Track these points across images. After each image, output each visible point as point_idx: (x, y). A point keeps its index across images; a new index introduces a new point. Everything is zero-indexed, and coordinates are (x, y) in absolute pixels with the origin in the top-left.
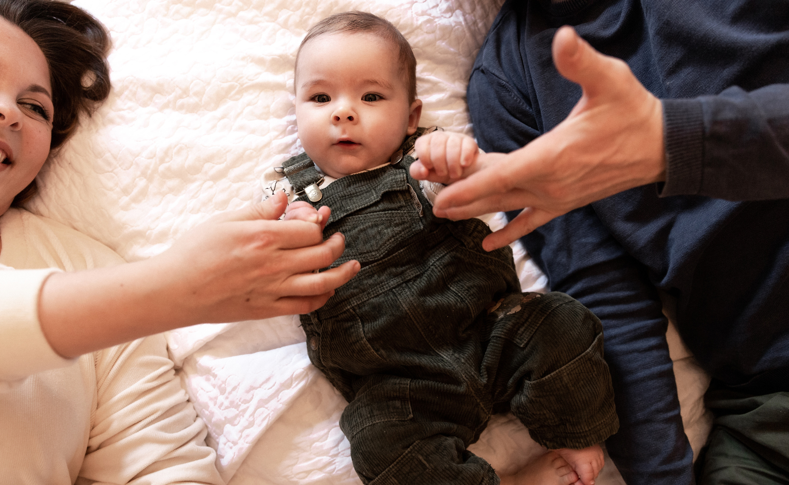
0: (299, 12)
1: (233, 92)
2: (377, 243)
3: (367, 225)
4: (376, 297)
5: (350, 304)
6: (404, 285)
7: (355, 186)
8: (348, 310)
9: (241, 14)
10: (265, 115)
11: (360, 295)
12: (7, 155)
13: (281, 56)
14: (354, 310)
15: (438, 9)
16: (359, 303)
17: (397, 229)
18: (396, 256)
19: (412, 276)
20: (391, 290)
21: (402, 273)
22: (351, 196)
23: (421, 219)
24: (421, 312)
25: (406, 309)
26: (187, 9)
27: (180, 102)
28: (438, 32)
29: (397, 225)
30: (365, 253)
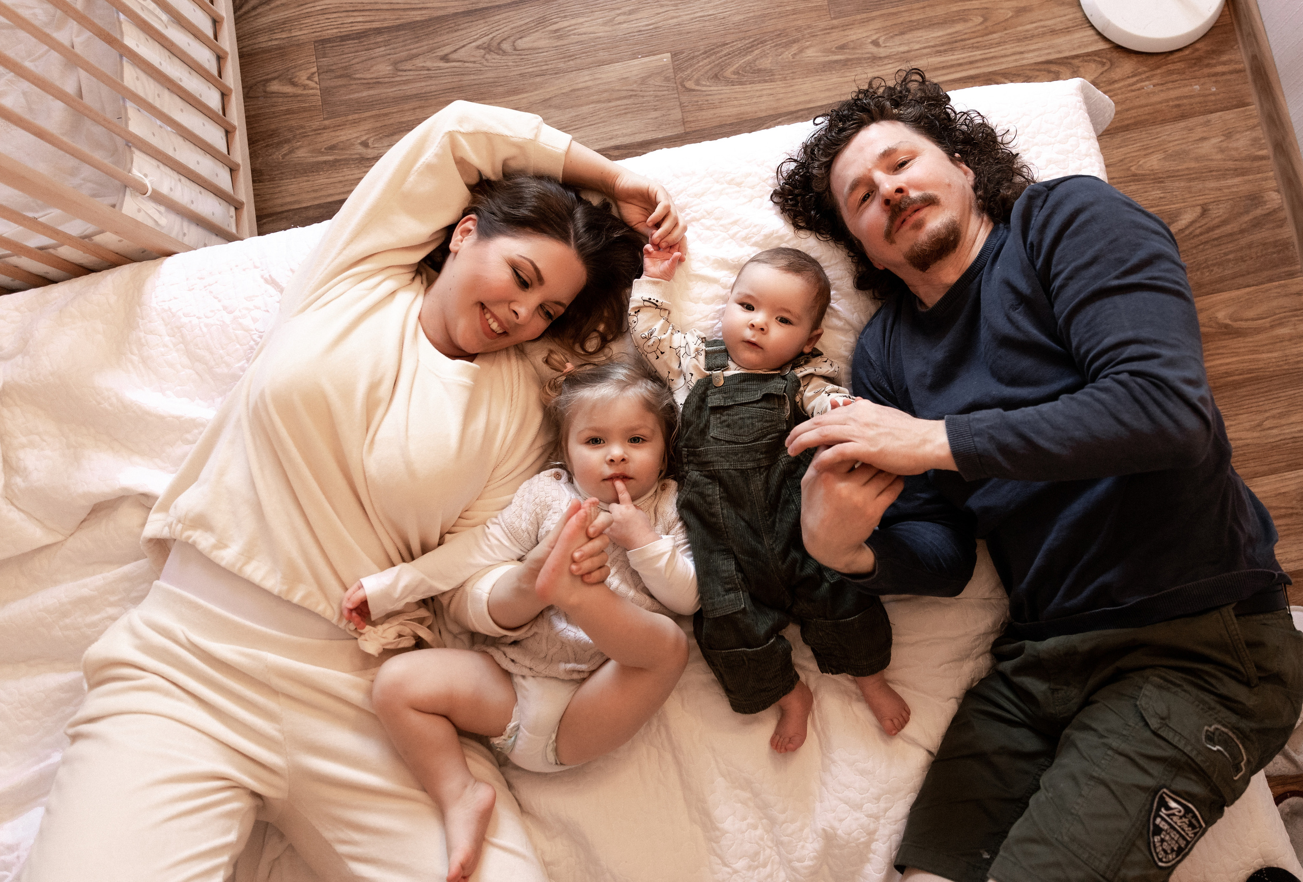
2: (748, 431)
3: (746, 415)
4: (735, 470)
6: (758, 470)
7: (748, 383)
8: (712, 470)
17: (766, 424)
18: (758, 444)
19: (765, 464)
20: (747, 470)
21: (759, 459)
23: (786, 421)
24: (762, 495)
25: (753, 488)
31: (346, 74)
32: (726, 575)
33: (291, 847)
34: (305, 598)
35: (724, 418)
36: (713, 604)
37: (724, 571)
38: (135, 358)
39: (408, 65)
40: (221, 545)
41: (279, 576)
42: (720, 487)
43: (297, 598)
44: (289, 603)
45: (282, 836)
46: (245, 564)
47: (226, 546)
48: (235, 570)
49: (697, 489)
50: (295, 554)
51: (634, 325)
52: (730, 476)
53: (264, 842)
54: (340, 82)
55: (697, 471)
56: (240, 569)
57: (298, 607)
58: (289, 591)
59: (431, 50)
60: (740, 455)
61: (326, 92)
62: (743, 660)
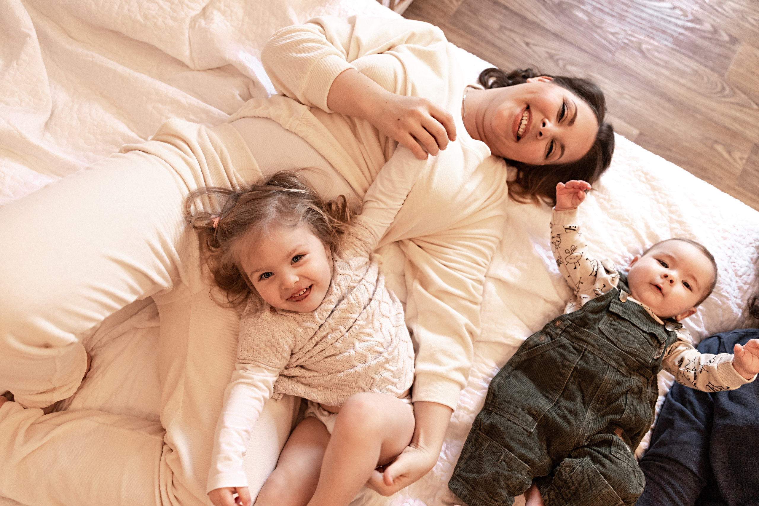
0: (683, 232)
1: (625, 222)
2: (628, 344)
3: (632, 333)
4: (601, 358)
5: (587, 346)
6: (616, 370)
7: (642, 315)
8: (583, 347)
9: (661, 205)
10: (625, 244)
11: (596, 349)
12: (522, 135)
13: (657, 235)
14: (585, 350)
15: (735, 299)
16: (591, 351)
17: (641, 349)
18: (629, 357)
19: (623, 372)
20: (609, 365)
21: (621, 366)
22: (637, 316)
23: (653, 359)
24: (608, 387)
25: (606, 378)
26: (644, 180)
27: (601, 200)
28: (725, 306)
29: (643, 348)
30: (619, 340)
31: (475, 12)
35: (614, 323)
39: (507, 33)
42: (580, 360)
52: (595, 360)
54: (470, 14)
59: (524, 35)
60: (611, 352)
61: (459, 12)
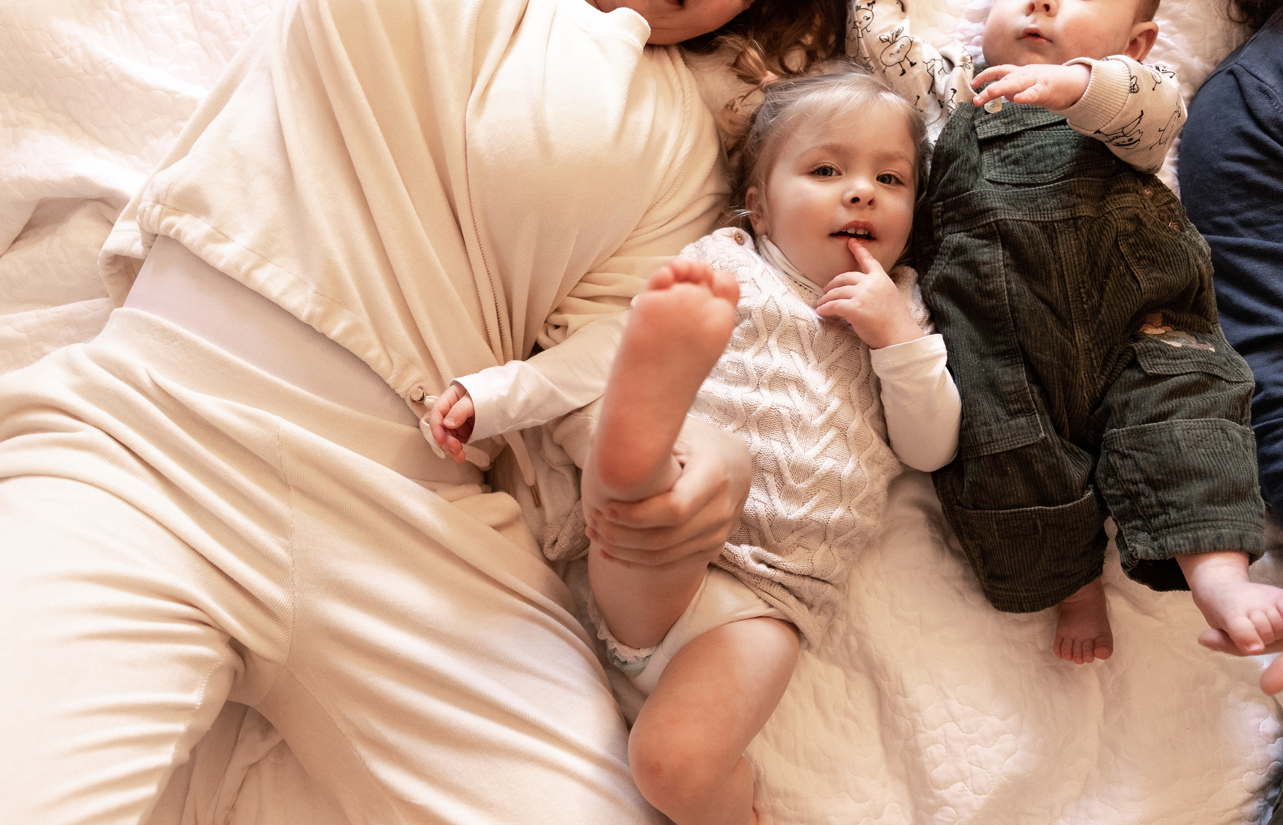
2: (1053, 163)
3: (1047, 141)
6: (1072, 222)
19: (1085, 214)
20: (1052, 223)
21: (1075, 205)
25: (1062, 251)
30: (1035, 173)
32: (1012, 388)
33: (283, 748)
34: (348, 332)
35: (1004, 153)
36: (989, 433)
37: (1007, 384)
38: (117, 15)
40: (219, 236)
41: (311, 289)
42: (1004, 248)
43: (336, 330)
44: (323, 337)
45: (266, 727)
46: (254, 267)
47: (227, 239)
48: (239, 276)
49: (961, 258)
50: (340, 259)
51: (865, 23)
52: (1025, 231)
53: (238, 735)
55: (959, 232)
56: (248, 274)
57: (334, 345)
58: (325, 316)
60: (1039, 201)
62: (1035, 526)
